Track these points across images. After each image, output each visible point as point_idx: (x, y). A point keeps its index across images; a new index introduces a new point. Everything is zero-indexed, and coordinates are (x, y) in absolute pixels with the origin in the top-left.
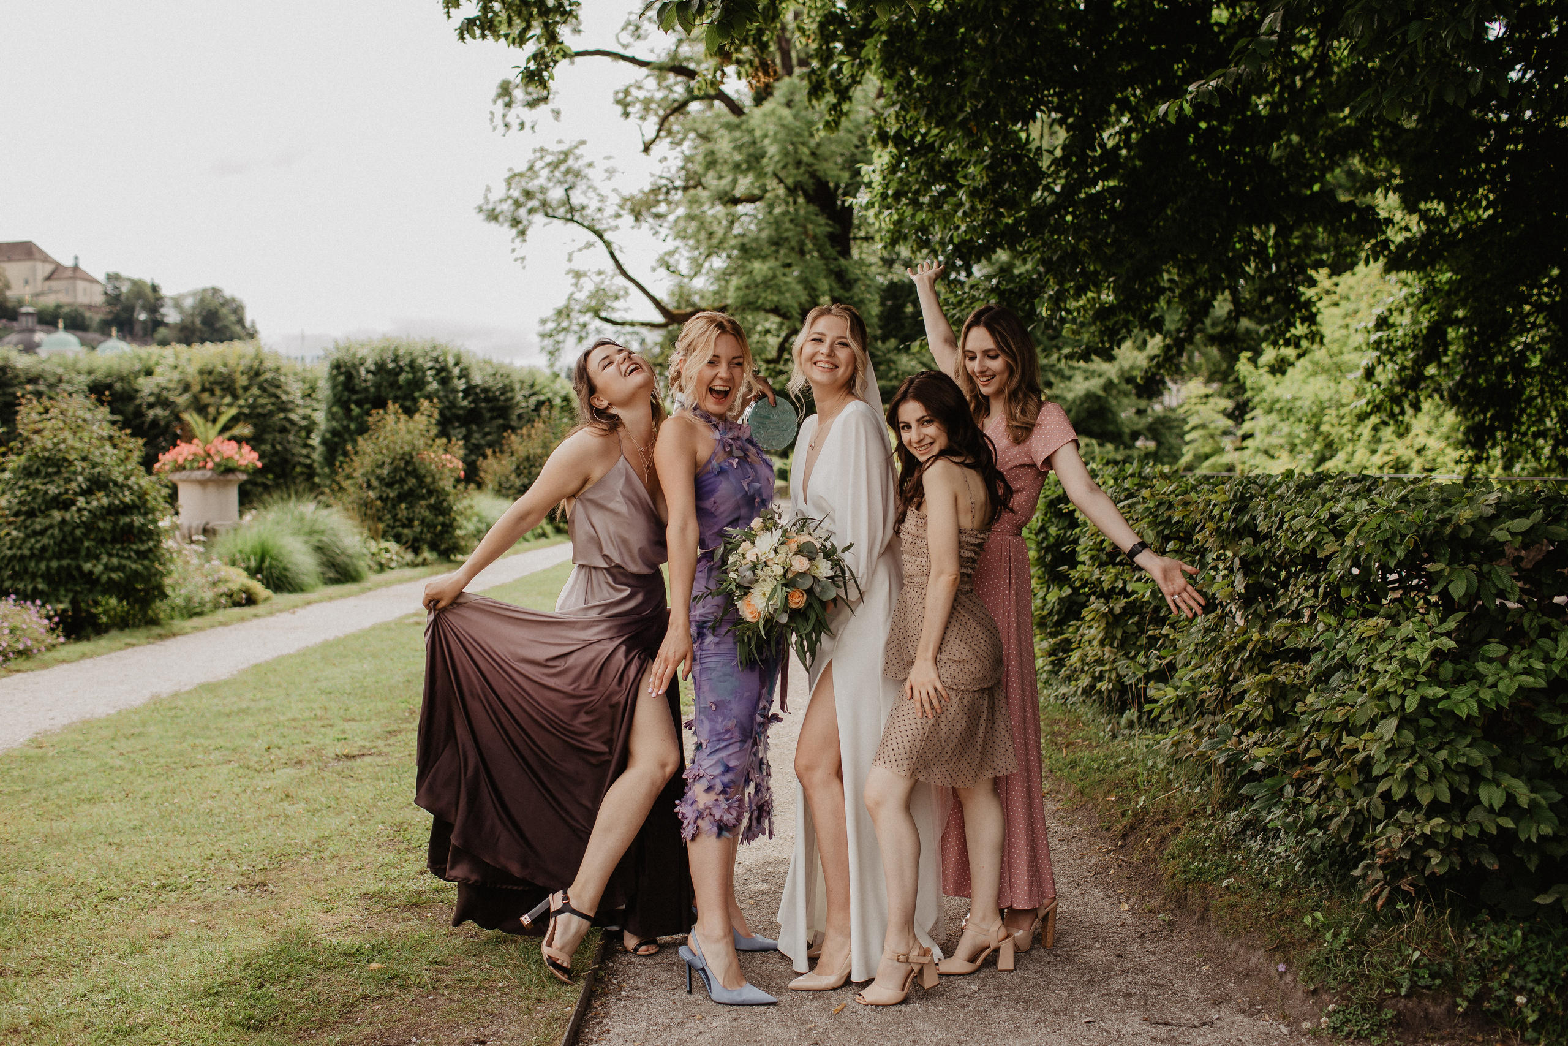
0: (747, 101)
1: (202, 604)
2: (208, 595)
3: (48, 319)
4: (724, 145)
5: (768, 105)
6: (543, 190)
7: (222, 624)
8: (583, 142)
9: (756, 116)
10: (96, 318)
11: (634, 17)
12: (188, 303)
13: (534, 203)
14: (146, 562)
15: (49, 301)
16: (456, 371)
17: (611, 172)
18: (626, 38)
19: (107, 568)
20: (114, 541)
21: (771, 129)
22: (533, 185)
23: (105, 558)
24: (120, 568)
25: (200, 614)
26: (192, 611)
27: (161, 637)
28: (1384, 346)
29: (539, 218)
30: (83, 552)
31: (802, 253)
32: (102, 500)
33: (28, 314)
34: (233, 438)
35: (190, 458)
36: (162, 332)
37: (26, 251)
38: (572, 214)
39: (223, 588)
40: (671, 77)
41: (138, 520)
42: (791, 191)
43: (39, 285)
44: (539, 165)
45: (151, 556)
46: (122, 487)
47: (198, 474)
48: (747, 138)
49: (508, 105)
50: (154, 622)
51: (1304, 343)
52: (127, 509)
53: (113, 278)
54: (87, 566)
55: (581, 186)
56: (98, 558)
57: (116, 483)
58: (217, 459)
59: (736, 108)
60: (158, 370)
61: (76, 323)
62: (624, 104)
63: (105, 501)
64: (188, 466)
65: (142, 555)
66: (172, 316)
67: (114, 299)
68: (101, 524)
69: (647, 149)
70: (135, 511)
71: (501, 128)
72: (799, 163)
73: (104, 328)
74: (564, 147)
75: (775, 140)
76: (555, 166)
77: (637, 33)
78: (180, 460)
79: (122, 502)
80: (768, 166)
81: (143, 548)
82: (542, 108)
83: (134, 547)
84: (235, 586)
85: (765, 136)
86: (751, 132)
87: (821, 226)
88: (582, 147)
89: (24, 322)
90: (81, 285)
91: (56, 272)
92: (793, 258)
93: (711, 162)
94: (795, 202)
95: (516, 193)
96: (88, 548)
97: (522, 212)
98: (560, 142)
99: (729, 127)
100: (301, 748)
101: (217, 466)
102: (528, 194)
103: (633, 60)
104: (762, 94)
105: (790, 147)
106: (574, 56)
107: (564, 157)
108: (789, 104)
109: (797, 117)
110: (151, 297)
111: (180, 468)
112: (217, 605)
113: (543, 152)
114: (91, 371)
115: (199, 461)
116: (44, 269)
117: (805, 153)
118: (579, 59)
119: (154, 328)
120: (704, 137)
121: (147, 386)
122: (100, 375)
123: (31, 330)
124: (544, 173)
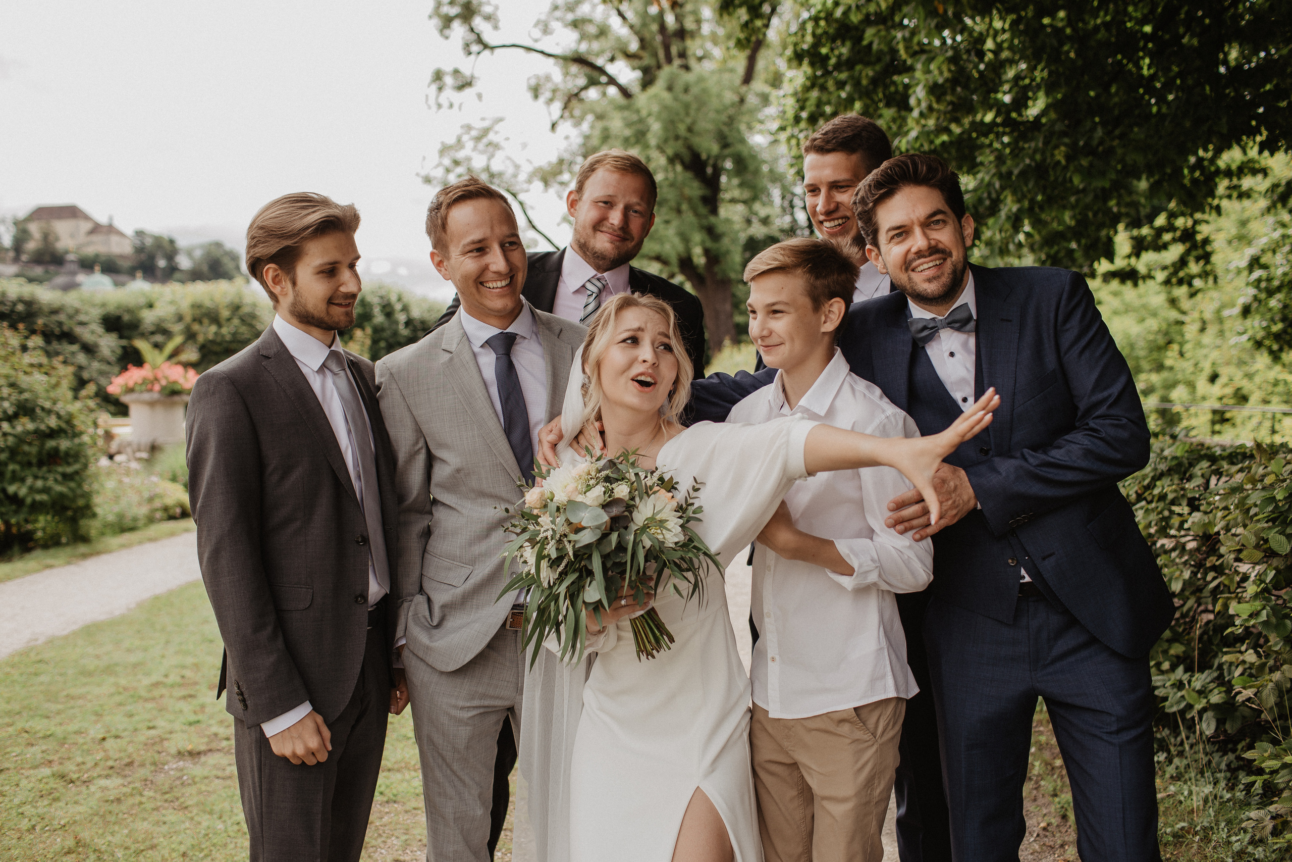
0: (635, 89)
1: (135, 519)
2: (143, 511)
3: (87, 265)
4: (616, 124)
5: (653, 90)
6: (469, 159)
7: (152, 540)
8: (501, 120)
9: (642, 100)
10: (126, 264)
11: (543, 17)
12: (198, 254)
13: (461, 170)
14: (72, 485)
15: (90, 251)
16: (398, 307)
17: (524, 146)
18: (537, 33)
19: (32, 489)
20: (40, 464)
21: (655, 108)
22: (460, 155)
23: (29, 481)
24: (46, 490)
25: (132, 529)
26: (124, 527)
27: (85, 556)
28: (1263, 285)
30: (8, 475)
31: (679, 211)
32: (25, 425)
33: (72, 261)
34: (179, 363)
35: (140, 381)
36: (177, 275)
37: (71, 212)
38: (492, 178)
39: (158, 504)
40: (574, 68)
41: (64, 444)
42: (671, 160)
43: (82, 238)
44: (465, 138)
45: (77, 478)
46: (49, 412)
47: (146, 396)
48: (635, 117)
49: (440, 89)
50: (85, 539)
52: (53, 434)
53: (140, 234)
54: (12, 489)
55: (499, 155)
56: (23, 480)
57: (43, 409)
58: (164, 382)
59: (625, 93)
60: (158, 305)
61: (110, 267)
62: (536, 92)
63: (30, 426)
64: (137, 388)
65: (66, 477)
66: (184, 262)
67: (140, 250)
68: (26, 448)
69: (553, 126)
70: (63, 435)
71: (434, 108)
72: (677, 138)
73: (131, 273)
74: (486, 124)
75: (658, 118)
76: (478, 139)
77: (546, 30)
78: (131, 384)
79: (49, 427)
80: (653, 141)
81: (69, 470)
82: (468, 91)
83: (60, 469)
84: (170, 501)
85: (649, 115)
86: (638, 111)
87: (695, 189)
88: (501, 124)
89: (68, 267)
90: (114, 239)
91: (97, 229)
92: (672, 216)
93: (606, 137)
94: (674, 170)
95: (447, 162)
96: (14, 472)
98: (483, 119)
99: (621, 108)
100: (141, 738)
101: (163, 388)
102: (456, 163)
103: (542, 52)
104: (647, 81)
105: (670, 124)
106: (492, 48)
107: (486, 132)
108: (670, 88)
109: (676, 99)
110: (169, 249)
111: (130, 390)
112: (151, 520)
113: (468, 128)
114: (103, 305)
115: (148, 384)
116: (86, 226)
117: (682, 129)
118: (497, 51)
119: (171, 273)
120: (600, 117)
121: (149, 318)
122: (111, 309)
123: (74, 274)
124: (470, 145)
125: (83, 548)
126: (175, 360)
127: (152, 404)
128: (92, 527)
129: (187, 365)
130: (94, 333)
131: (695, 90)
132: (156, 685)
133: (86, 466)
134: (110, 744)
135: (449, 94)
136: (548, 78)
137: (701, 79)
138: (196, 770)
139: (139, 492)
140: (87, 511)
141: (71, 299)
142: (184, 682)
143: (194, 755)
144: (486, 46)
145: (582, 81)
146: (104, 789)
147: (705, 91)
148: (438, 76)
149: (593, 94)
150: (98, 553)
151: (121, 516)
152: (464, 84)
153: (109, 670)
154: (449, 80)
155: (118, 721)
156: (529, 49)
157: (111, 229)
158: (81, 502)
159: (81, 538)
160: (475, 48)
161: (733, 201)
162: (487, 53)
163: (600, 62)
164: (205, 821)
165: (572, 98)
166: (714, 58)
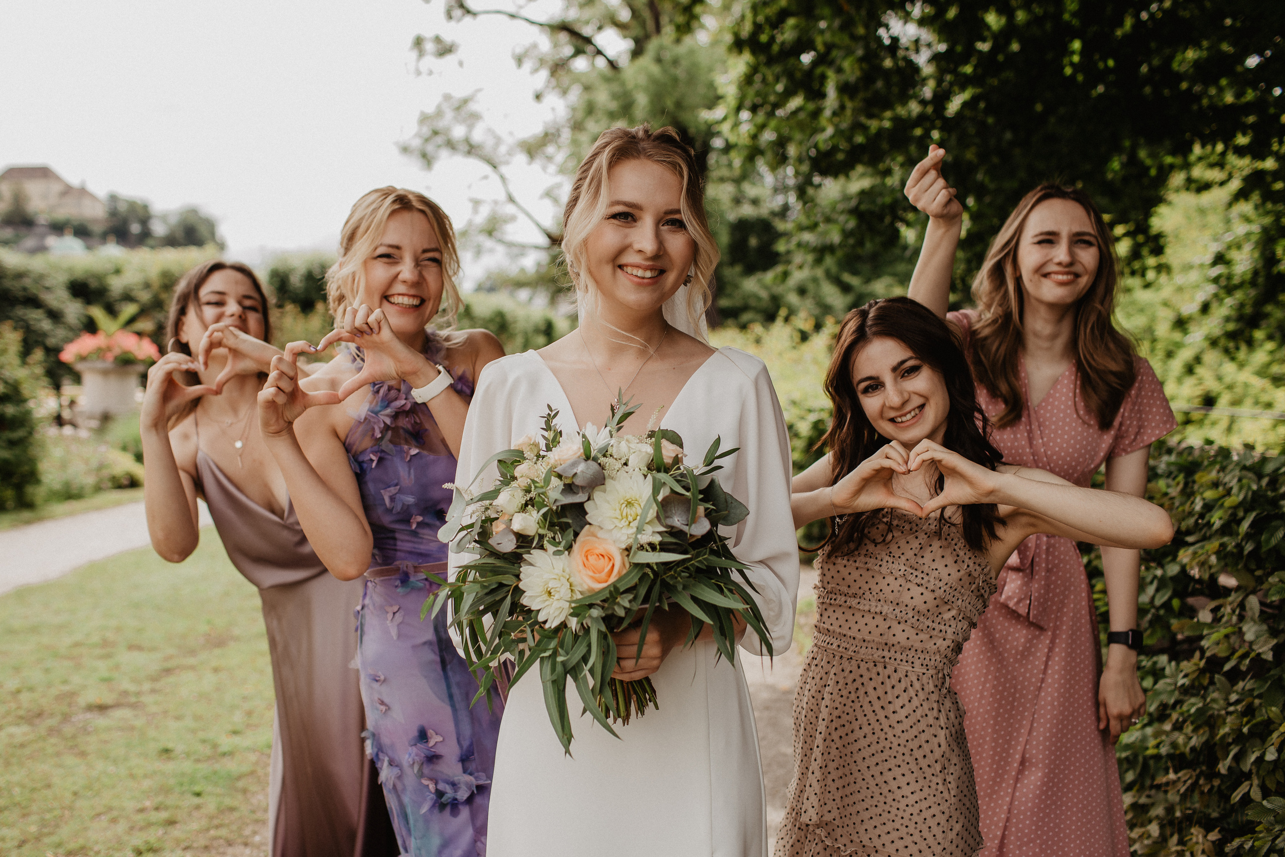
0: (623, 61)
1: (82, 487)
2: (91, 480)
4: (602, 96)
5: (643, 60)
6: (448, 129)
9: (630, 72)
10: (97, 229)
12: (173, 220)
13: (439, 140)
14: (17, 451)
15: (61, 213)
21: (642, 80)
22: (440, 125)
25: (78, 497)
26: (70, 494)
28: (1223, 282)
29: (444, 153)
33: (43, 225)
34: (133, 331)
35: (93, 349)
36: (151, 242)
37: (43, 173)
38: (471, 149)
39: (106, 473)
41: (9, 410)
43: (53, 200)
44: (445, 108)
45: (22, 444)
47: (100, 365)
48: (621, 90)
49: (420, 55)
50: (30, 505)
51: (1151, 275)
53: (113, 198)
55: (480, 126)
58: (117, 351)
59: (612, 64)
60: (126, 271)
61: (82, 232)
62: (519, 61)
64: (91, 356)
65: (12, 444)
66: (159, 229)
67: (113, 214)
69: (538, 96)
70: (8, 401)
72: (664, 111)
73: (104, 237)
74: (466, 93)
75: (645, 91)
76: (458, 109)
78: (83, 351)
80: (639, 113)
81: (15, 436)
82: (449, 59)
84: (115, 472)
85: (636, 87)
86: (624, 84)
89: (38, 230)
90: (85, 202)
91: (67, 190)
93: (590, 109)
95: (426, 132)
97: (430, 148)
99: (608, 80)
100: (54, 691)
101: (116, 358)
102: (436, 133)
103: (527, 20)
104: (637, 53)
105: (657, 98)
106: (475, 14)
107: (465, 101)
108: (659, 60)
109: (665, 71)
110: (143, 214)
111: (83, 358)
112: (98, 489)
113: (447, 97)
114: (70, 270)
115: (100, 353)
116: (56, 188)
117: (669, 103)
118: (481, 18)
119: (144, 238)
120: (587, 88)
121: (116, 285)
122: (79, 274)
123: (43, 236)
124: (449, 115)
125: (26, 515)
126: (129, 328)
127: (105, 373)
128: (38, 493)
129: (140, 334)
130: (59, 298)
131: (684, 63)
132: (77, 645)
133: (30, 433)
134: (25, 697)
135: (430, 61)
136: (535, 46)
137: (692, 52)
138: (100, 721)
139: (87, 462)
140: (32, 477)
141: (37, 264)
142: (105, 643)
143: (102, 708)
144: (468, 12)
145: (568, 50)
146: (11, 736)
147: (695, 65)
148: (418, 42)
149: (581, 64)
150: (40, 519)
151: (67, 485)
152: (445, 49)
153: (34, 630)
154: (429, 46)
155: (36, 676)
156: (512, 16)
157: (83, 192)
158: (26, 468)
159: (25, 504)
160: (458, 12)
161: (722, 180)
162: (468, 19)
163: (586, 31)
164: (100, 765)
165: (558, 67)
166: (707, 29)
